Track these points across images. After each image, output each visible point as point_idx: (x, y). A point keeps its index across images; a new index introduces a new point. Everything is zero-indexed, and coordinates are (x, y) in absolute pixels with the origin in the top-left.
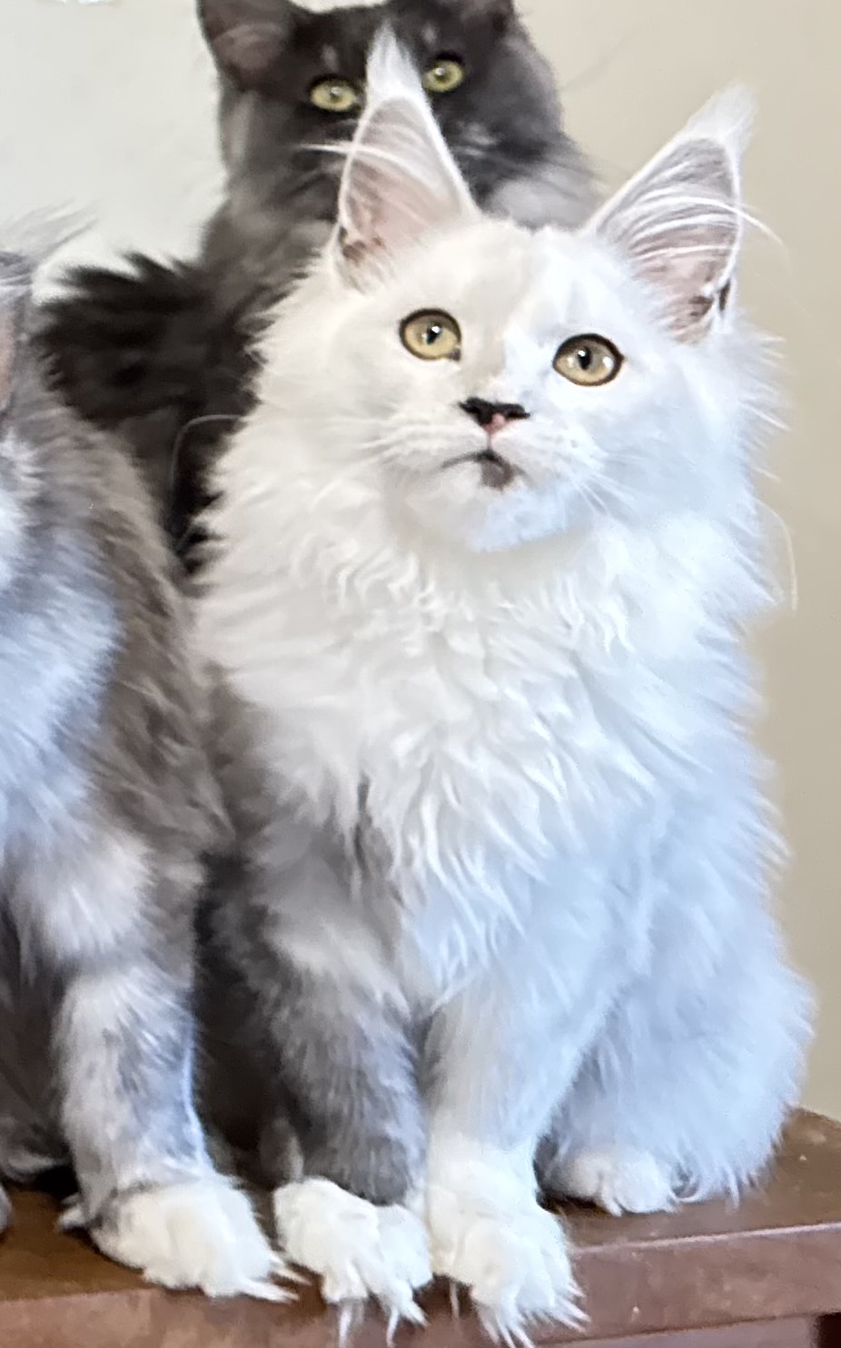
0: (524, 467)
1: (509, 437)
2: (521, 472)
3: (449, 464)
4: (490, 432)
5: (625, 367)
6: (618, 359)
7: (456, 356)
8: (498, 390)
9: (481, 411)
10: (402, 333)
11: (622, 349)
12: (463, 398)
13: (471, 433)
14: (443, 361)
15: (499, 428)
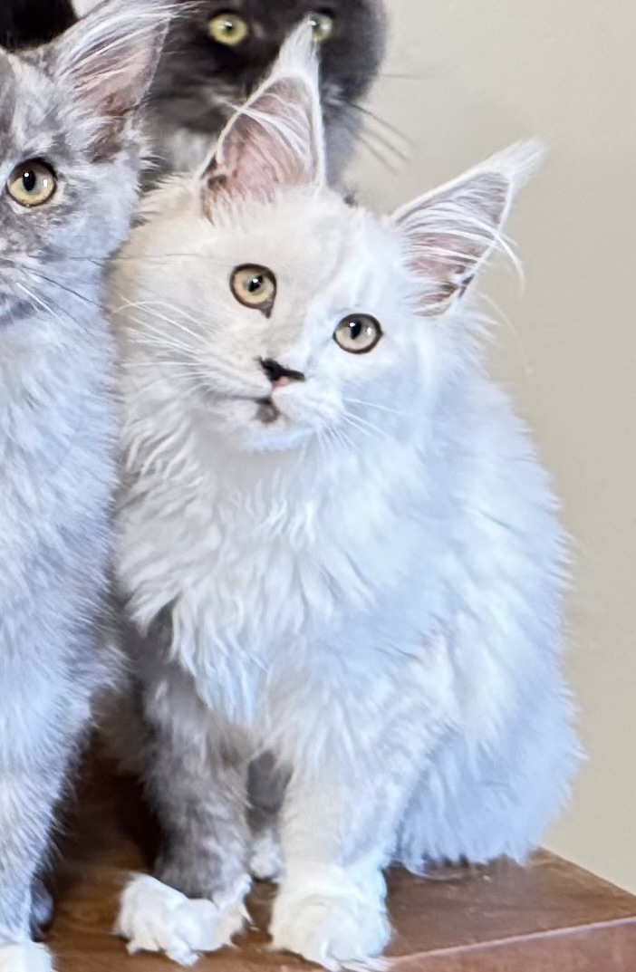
4: (274, 386)
6: (380, 333)
10: (232, 279)
12: (264, 357)
14: (257, 312)
15: (283, 385)
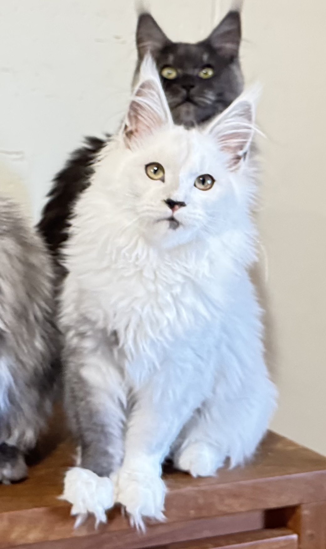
0: (183, 223)
1: (179, 213)
2: (182, 224)
3: (159, 221)
4: (173, 211)
5: (215, 184)
6: (213, 181)
7: (163, 180)
8: (177, 197)
9: (171, 204)
10: (146, 170)
11: (215, 178)
13: (168, 211)
15: (177, 209)
